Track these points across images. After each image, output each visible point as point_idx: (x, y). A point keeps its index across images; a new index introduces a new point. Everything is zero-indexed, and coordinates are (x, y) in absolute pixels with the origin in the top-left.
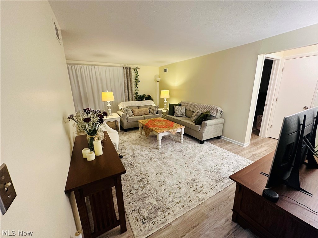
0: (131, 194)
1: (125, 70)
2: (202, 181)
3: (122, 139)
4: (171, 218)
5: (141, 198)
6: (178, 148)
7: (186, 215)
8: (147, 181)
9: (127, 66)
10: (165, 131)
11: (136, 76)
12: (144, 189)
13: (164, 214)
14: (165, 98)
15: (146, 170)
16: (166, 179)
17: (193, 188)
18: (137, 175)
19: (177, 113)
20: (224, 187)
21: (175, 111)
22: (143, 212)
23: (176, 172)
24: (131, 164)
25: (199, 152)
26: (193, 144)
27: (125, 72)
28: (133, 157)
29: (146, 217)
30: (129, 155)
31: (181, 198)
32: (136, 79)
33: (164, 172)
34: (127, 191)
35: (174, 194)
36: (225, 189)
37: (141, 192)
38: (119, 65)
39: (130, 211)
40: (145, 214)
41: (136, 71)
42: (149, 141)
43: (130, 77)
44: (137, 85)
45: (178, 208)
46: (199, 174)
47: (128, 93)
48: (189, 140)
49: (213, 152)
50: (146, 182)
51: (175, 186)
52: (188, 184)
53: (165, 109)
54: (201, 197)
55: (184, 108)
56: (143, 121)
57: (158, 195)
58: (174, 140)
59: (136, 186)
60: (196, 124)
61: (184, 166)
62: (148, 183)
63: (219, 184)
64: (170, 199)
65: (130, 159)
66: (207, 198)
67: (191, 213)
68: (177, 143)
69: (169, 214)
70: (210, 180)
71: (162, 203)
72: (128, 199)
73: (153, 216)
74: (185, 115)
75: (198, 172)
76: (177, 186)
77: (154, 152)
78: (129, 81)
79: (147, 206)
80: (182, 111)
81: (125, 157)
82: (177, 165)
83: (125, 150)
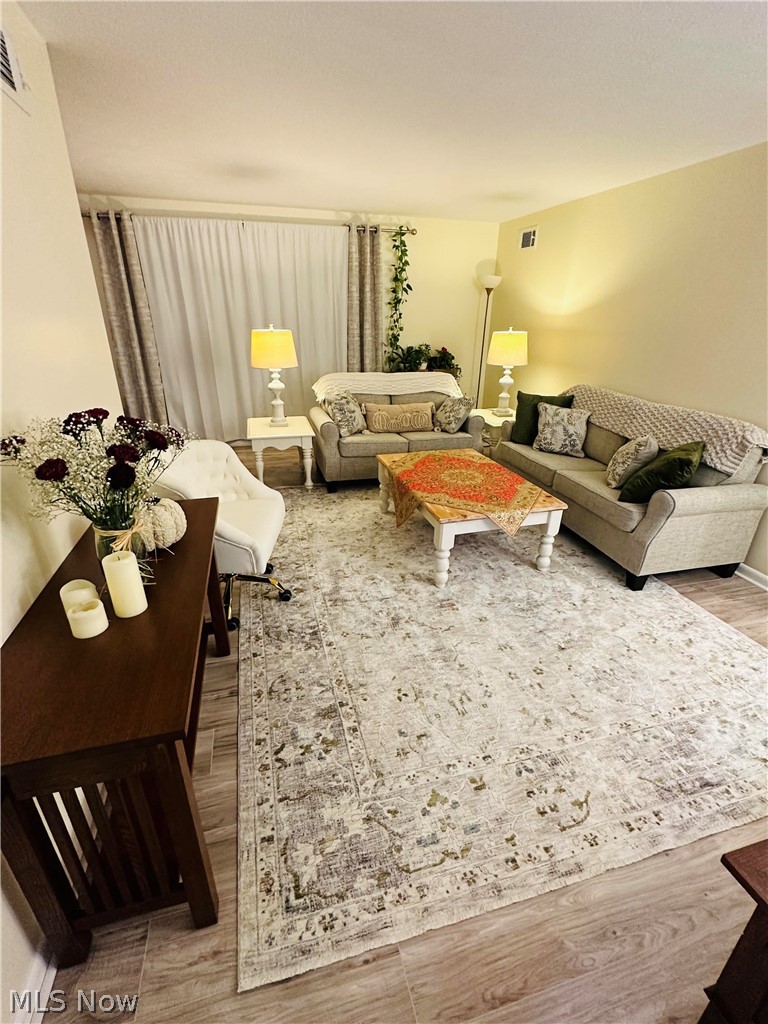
0: (278, 765)
1: (355, 240)
2: (590, 772)
3: (309, 521)
4: (407, 920)
5: (309, 792)
6: (522, 593)
7: (477, 925)
8: (354, 718)
9: (363, 219)
10: (471, 516)
11: (398, 264)
12: (334, 751)
13: (382, 893)
14: (508, 367)
15: (364, 670)
16: (433, 730)
17: (541, 801)
18: (322, 685)
19: (549, 436)
20: (694, 833)
21: (540, 427)
22: (301, 860)
23: (485, 706)
24: (315, 633)
25: (609, 627)
26: (595, 582)
27: (355, 249)
28: (329, 604)
29: (305, 885)
30: (319, 594)
31: (473, 837)
32: (396, 279)
33: (433, 692)
34: (268, 749)
35: (446, 806)
36: (698, 847)
37: (317, 762)
38: (330, 215)
39: (252, 840)
40: (304, 868)
41: (398, 243)
42: (407, 543)
43: (373, 270)
44: (401, 307)
45: (446, 880)
46: (587, 738)
47: (362, 336)
48: (580, 560)
49: (679, 638)
50: (347, 724)
51: (461, 769)
52: (524, 773)
53: (500, 416)
54: (566, 855)
55: (585, 418)
56: (397, 457)
57: (378, 794)
58: (514, 554)
59: (306, 734)
60: (620, 500)
61: (528, 682)
62: (355, 730)
63: (675, 811)
64: (425, 827)
65: (315, 610)
66: (594, 871)
67: (499, 924)
68: (523, 570)
69: (402, 898)
70: (631, 778)
71: (386, 834)
72: (260, 784)
73: (333, 885)
74: (583, 449)
75: (582, 725)
76: (471, 770)
77: (416, 593)
78: (368, 288)
79: (322, 835)
80: (571, 430)
81: (299, 597)
82: (496, 672)
83: (308, 569)
